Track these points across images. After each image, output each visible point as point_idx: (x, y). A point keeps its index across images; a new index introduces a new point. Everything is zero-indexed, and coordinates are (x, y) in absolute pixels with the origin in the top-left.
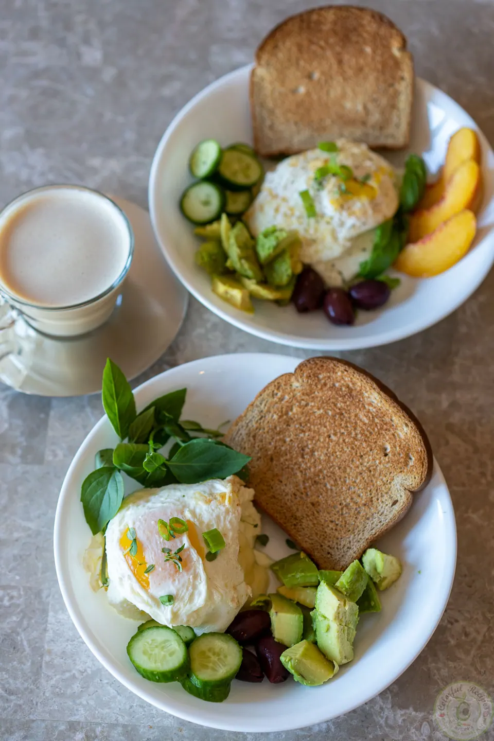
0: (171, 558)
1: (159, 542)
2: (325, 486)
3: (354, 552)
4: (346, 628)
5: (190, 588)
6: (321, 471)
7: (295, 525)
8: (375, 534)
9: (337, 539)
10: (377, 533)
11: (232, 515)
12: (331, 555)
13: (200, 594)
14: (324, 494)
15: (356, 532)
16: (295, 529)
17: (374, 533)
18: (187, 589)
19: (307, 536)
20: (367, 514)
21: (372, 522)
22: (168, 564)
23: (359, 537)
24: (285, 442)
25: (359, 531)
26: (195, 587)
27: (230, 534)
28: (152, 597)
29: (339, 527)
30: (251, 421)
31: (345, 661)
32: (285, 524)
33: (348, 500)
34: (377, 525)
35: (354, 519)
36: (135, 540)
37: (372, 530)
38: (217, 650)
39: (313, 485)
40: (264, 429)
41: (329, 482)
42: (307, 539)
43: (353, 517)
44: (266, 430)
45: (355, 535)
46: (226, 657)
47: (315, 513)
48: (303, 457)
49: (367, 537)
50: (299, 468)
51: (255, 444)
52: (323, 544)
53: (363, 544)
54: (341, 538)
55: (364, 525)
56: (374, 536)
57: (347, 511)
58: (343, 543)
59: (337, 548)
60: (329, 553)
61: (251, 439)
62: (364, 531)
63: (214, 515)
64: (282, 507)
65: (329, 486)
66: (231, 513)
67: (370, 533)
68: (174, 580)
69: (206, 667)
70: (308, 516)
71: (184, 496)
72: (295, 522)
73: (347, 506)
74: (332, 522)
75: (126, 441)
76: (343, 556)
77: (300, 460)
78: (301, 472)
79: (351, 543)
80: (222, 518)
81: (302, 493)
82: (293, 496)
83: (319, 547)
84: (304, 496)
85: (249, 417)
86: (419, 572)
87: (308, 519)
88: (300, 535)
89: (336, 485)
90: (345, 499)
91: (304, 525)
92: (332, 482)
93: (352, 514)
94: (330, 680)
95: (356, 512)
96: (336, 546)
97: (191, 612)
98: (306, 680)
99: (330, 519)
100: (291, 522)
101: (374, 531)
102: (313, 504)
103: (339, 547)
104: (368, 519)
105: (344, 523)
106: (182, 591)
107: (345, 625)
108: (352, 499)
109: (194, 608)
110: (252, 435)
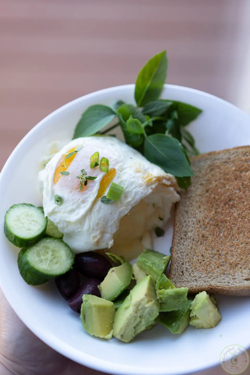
0: (82, 178)
1: (85, 164)
2: (220, 232)
3: (196, 286)
4: (138, 318)
5: (75, 206)
6: (226, 221)
7: (181, 238)
8: (218, 287)
9: (196, 269)
10: (220, 287)
11: (142, 190)
12: (183, 274)
13: (78, 214)
14: (215, 236)
15: (210, 275)
16: (179, 240)
17: (218, 285)
18: (73, 204)
19: (181, 251)
20: (226, 271)
21: (224, 278)
22: (77, 180)
23: (208, 280)
24: (225, 187)
25: (211, 276)
26: (78, 207)
27: (129, 199)
28: (53, 191)
29: (203, 263)
30: (218, 159)
31: (118, 337)
32: (177, 232)
33: (224, 252)
34: (225, 283)
35: (216, 266)
36: (76, 152)
37: (219, 282)
38: (57, 255)
39: (214, 225)
40: (221, 170)
41: (224, 232)
42: (179, 252)
43: (217, 265)
44: (222, 171)
45: (207, 276)
46: (57, 263)
47: (199, 242)
48: (225, 204)
49: (212, 284)
50: (217, 209)
51: (208, 174)
52: (184, 264)
53: (205, 285)
54: (198, 271)
55: (217, 275)
56: (216, 287)
57: (217, 258)
58: (196, 274)
59: (190, 274)
60: (182, 272)
61: (209, 170)
62: (214, 278)
63: (132, 180)
64: (185, 221)
65: (221, 235)
66: (142, 188)
67: (216, 284)
68: (71, 192)
69: (39, 255)
70: (193, 240)
71: (131, 158)
72: (182, 236)
73: (220, 255)
74: (202, 256)
75: (140, 109)
76: (188, 281)
77: (222, 205)
78: (216, 212)
79: (200, 279)
80: (134, 186)
81: (204, 225)
82: (198, 221)
83: (181, 263)
84: (203, 227)
85: (220, 157)
86: (221, 336)
87: (192, 241)
88: (177, 246)
89: (226, 237)
90: (223, 250)
91: (186, 243)
92: (226, 233)
93: (218, 262)
94: (98, 338)
95: (221, 263)
96: (190, 272)
97: (64, 219)
98: (85, 322)
99: (203, 253)
100: (181, 235)
101: (219, 284)
102: (203, 236)
103: (192, 274)
104: (224, 274)
105: (208, 263)
106: (70, 203)
107: (140, 317)
108: (227, 253)
109: (67, 219)
110: (212, 168)
